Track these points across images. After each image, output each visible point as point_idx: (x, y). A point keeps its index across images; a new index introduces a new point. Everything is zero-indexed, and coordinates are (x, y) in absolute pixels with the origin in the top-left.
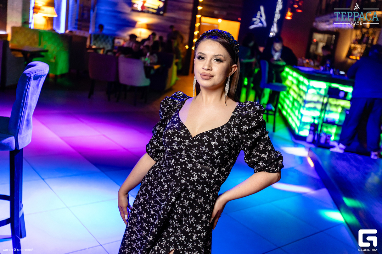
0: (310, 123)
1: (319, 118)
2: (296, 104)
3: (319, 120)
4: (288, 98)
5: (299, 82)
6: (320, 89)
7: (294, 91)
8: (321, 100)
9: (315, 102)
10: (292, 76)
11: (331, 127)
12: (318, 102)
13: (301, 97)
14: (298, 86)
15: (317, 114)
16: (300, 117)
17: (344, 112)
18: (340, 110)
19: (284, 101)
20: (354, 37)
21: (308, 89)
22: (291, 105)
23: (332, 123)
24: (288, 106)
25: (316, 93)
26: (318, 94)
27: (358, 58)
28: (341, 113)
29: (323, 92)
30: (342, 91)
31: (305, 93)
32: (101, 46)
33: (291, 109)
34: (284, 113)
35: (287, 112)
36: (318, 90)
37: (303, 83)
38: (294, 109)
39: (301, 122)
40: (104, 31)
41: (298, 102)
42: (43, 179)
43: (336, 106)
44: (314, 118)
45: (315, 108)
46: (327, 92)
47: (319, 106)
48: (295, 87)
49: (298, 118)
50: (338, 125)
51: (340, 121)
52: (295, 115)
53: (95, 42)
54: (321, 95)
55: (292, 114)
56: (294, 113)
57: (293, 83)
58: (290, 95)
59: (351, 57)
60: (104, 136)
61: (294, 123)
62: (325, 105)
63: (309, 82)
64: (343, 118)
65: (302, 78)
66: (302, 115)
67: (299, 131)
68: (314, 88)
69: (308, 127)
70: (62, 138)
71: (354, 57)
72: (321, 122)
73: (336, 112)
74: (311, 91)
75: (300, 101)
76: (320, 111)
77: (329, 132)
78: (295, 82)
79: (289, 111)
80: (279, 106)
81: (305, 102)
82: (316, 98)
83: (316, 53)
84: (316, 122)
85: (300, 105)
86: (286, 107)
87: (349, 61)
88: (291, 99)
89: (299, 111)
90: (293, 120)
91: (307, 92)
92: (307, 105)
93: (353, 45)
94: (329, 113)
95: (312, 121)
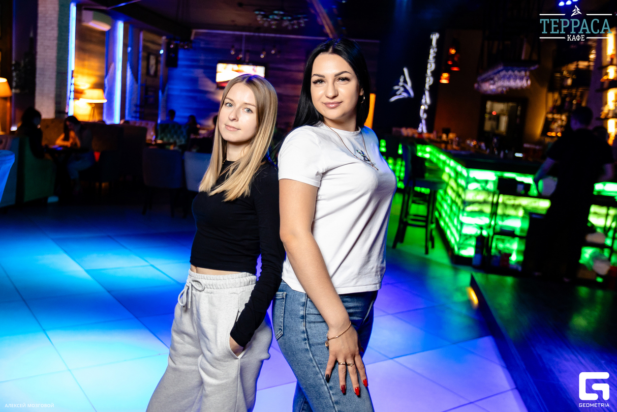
0: (474, 236)
1: (490, 226)
2: (454, 208)
3: (488, 230)
4: (446, 201)
5: (457, 173)
6: (487, 182)
7: (452, 188)
8: (490, 199)
9: (480, 203)
10: (449, 165)
11: (509, 241)
12: (485, 202)
13: (459, 196)
14: (456, 181)
15: (485, 220)
16: (459, 227)
17: (528, 217)
18: (521, 212)
19: (441, 206)
20: (550, 104)
21: (468, 183)
22: (449, 211)
23: (511, 234)
24: (446, 213)
25: (480, 188)
26: (484, 189)
27: (559, 134)
28: (523, 218)
29: (491, 187)
30: (522, 183)
31: (465, 189)
32: (171, 141)
33: (450, 217)
34: (442, 223)
35: (445, 222)
36: (484, 184)
37: (461, 174)
38: (452, 216)
39: (460, 235)
40: (176, 119)
41: (457, 204)
42: (44, 330)
43: (515, 207)
44: (481, 228)
45: (481, 212)
46: (496, 186)
47: (487, 209)
48: (452, 183)
49: (457, 230)
50: (521, 237)
51: (522, 230)
52: (454, 225)
53: (163, 135)
54: (488, 192)
55: (450, 225)
56: (452, 221)
57: (450, 177)
58: (448, 195)
59: (549, 134)
60: (153, 266)
61: (453, 238)
62: (495, 205)
63: (468, 172)
64: (526, 225)
65: (460, 168)
66: (462, 224)
67: (459, 249)
68: (477, 181)
69: (473, 242)
70: (87, 271)
71: (553, 134)
72: (491, 234)
73: (516, 217)
74: (472, 186)
75: (459, 201)
76: (489, 215)
77: (508, 249)
78: (453, 174)
79: (447, 220)
80: (437, 214)
81: (465, 203)
82: (481, 197)
83: (497, 132)
84: (485, 233)
85: (459, 209)
86: (443, 214)
87: (547, 140)
88: (449, 201)
89: (458, 217)
90: (452, 233)
91: (467, 188)
92: (469, 208)
93: (550, 116)
94: (504, 218)
95: (478, 232)
